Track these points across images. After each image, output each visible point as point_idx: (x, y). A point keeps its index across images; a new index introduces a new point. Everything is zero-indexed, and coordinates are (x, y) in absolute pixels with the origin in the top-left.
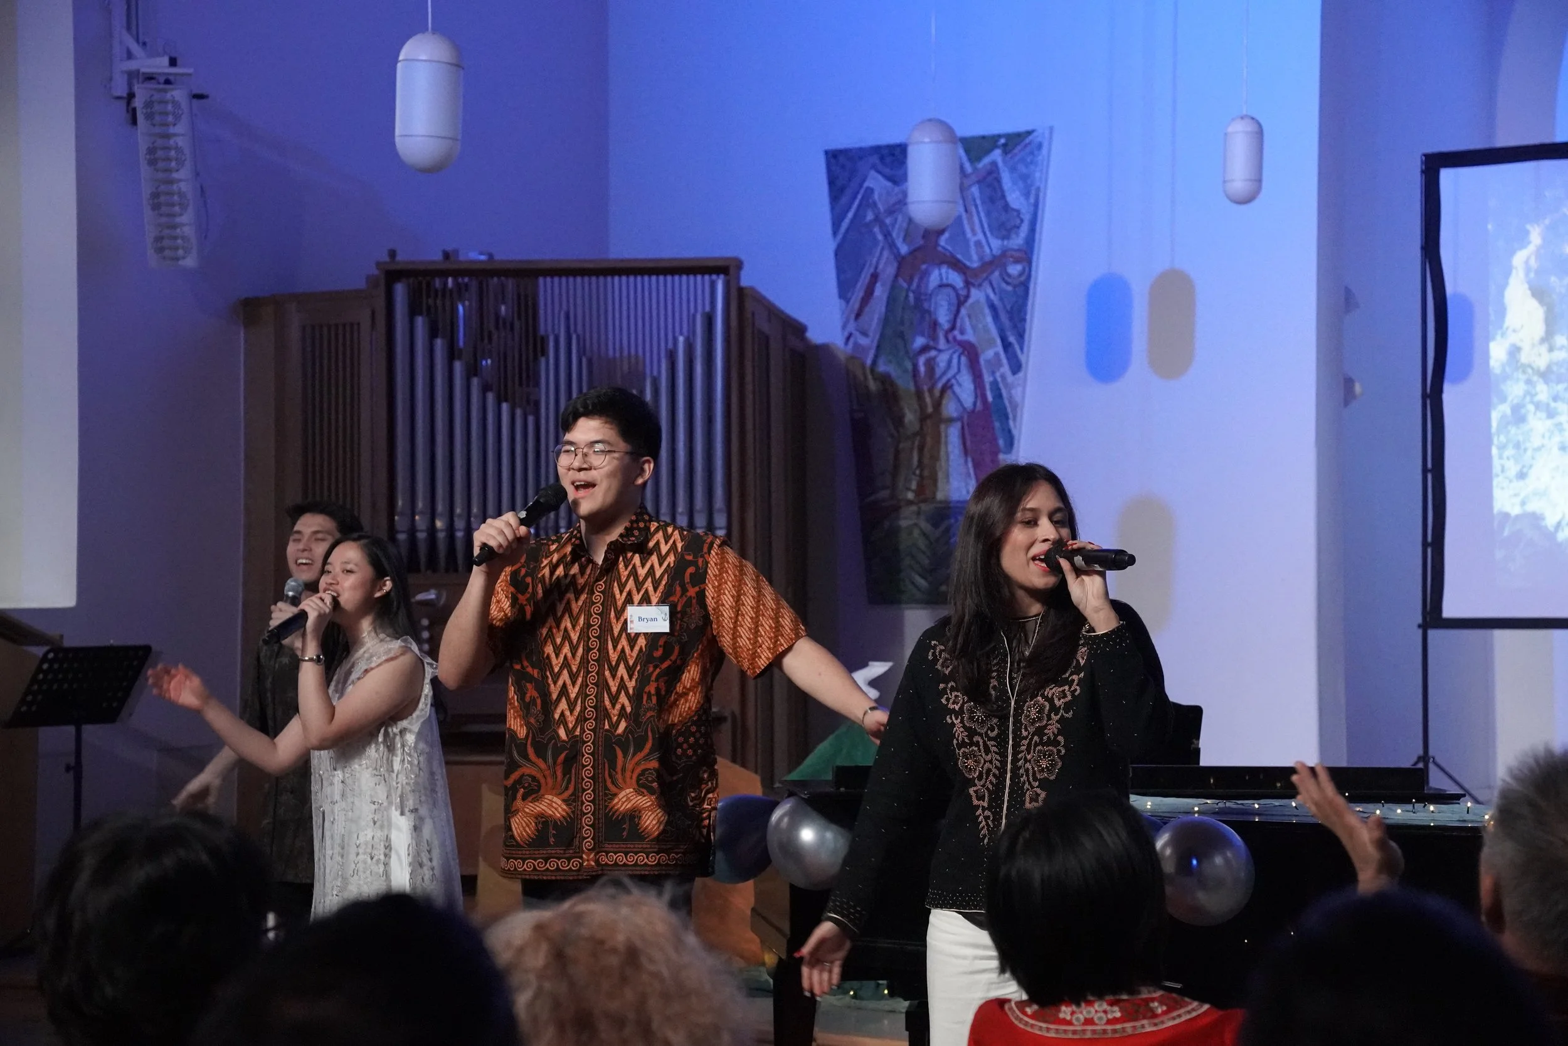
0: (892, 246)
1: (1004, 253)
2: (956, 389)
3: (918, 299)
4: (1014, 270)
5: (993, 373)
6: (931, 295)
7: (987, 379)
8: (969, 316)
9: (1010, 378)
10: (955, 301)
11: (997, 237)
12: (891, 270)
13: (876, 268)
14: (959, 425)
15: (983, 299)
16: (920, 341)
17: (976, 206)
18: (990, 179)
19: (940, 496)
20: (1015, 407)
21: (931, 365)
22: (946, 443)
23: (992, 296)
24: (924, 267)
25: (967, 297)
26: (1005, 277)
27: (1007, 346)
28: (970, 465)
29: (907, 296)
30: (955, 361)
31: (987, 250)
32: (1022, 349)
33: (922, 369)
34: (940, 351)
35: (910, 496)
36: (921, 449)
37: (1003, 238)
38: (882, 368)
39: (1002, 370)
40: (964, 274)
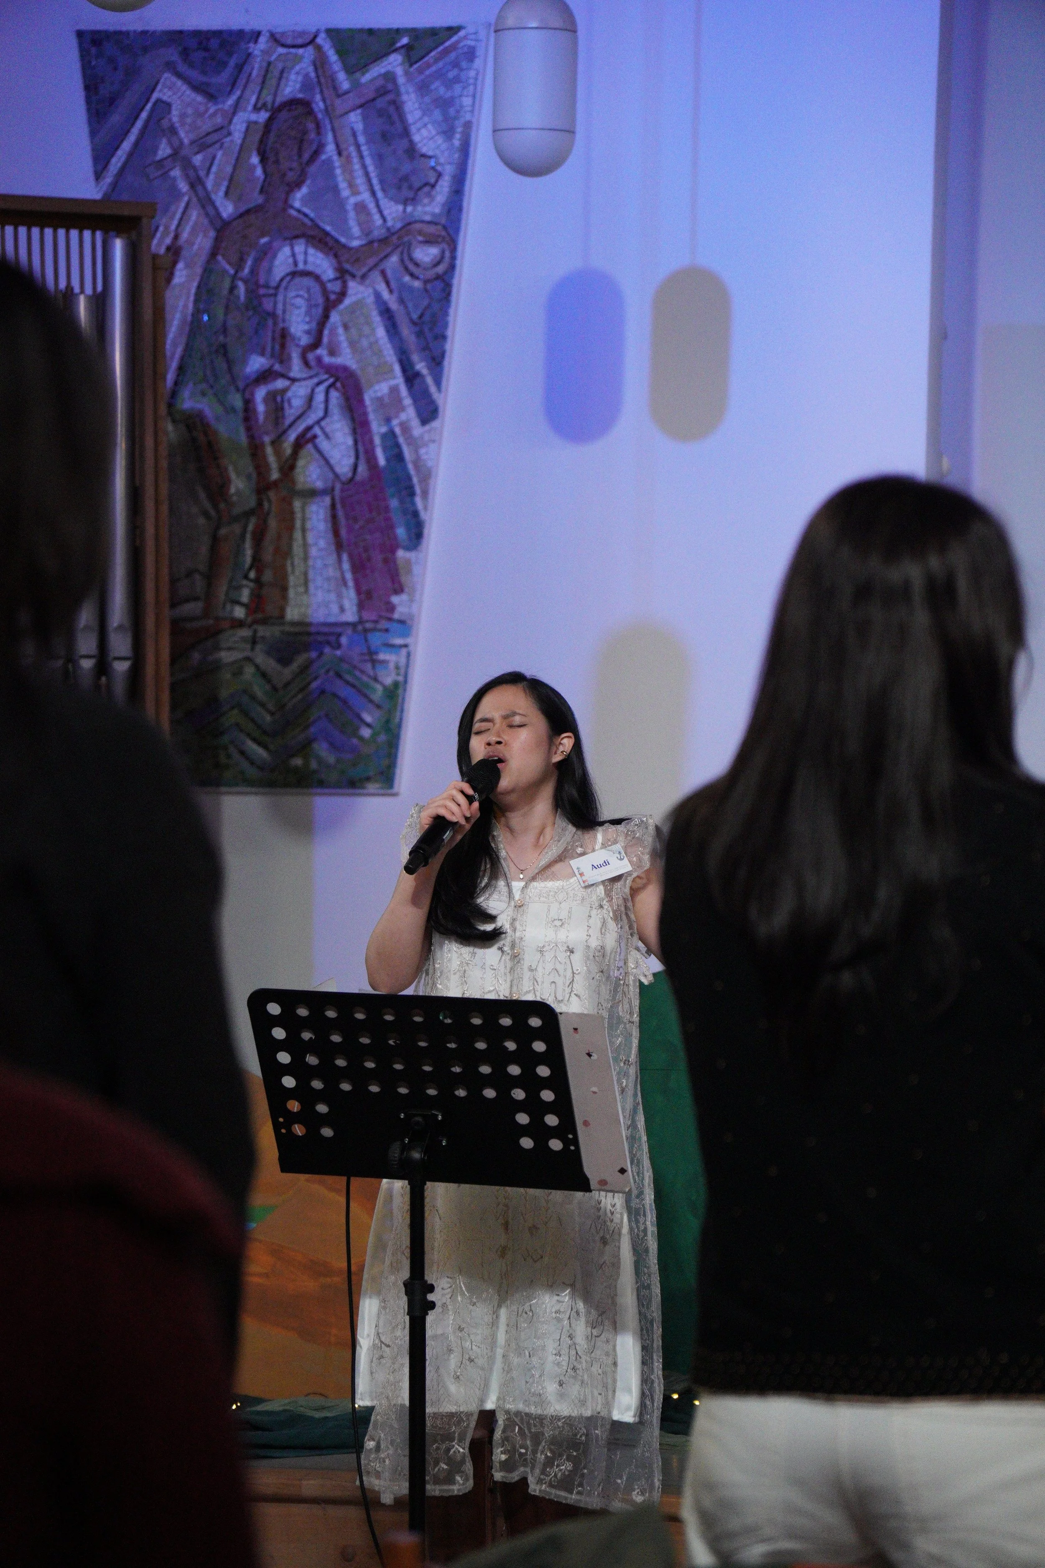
0: (206, 202)
1: (408, 224)
2: (323, 444)
3: (252, 293)
4: (426, 254)
5: (388, 420)
6: (277, 288)
7: (378, 429)
8: (346, 327)
9: (417, 430)
10: (320, 300)
11: (397, 202)
12: (203, 242)
13: (176, 237)
14: (327, 500)
15: (371, 300)
16: (256, 363)
17: (358, 146)
18: (381, 103)
19: (292, 614)
20: (426, 476)
21: (277, 402)
22: (304, 530)
23: (386, 295)
24: (264, 240)
25: (343, 294)
26: (409, 265)
27: (411, 377)
28: (346, 566)
29: (233, 288)
30: (320, 397)
31: (378, 221)
32: (438, 383)
33: (261, 408)
34: (293, 380)
35: (239, 612)
36: (259, 538)
37: (405, 202)
38: (188, 401)
39: (403, 416)
40: (336, 256)
